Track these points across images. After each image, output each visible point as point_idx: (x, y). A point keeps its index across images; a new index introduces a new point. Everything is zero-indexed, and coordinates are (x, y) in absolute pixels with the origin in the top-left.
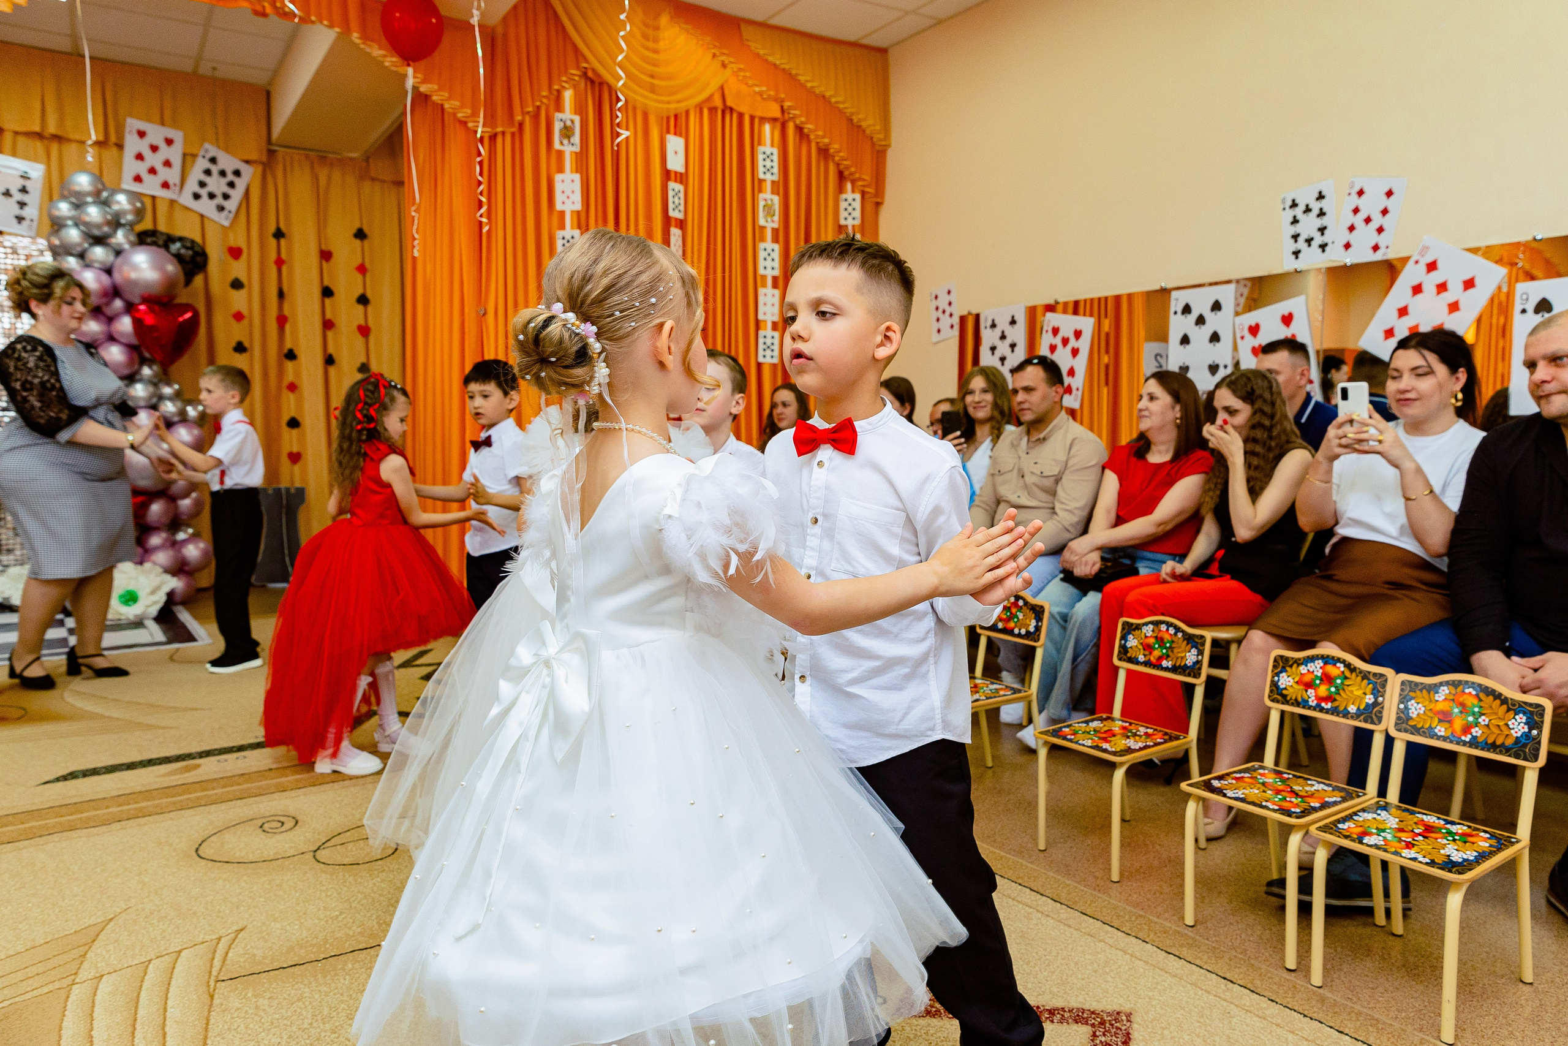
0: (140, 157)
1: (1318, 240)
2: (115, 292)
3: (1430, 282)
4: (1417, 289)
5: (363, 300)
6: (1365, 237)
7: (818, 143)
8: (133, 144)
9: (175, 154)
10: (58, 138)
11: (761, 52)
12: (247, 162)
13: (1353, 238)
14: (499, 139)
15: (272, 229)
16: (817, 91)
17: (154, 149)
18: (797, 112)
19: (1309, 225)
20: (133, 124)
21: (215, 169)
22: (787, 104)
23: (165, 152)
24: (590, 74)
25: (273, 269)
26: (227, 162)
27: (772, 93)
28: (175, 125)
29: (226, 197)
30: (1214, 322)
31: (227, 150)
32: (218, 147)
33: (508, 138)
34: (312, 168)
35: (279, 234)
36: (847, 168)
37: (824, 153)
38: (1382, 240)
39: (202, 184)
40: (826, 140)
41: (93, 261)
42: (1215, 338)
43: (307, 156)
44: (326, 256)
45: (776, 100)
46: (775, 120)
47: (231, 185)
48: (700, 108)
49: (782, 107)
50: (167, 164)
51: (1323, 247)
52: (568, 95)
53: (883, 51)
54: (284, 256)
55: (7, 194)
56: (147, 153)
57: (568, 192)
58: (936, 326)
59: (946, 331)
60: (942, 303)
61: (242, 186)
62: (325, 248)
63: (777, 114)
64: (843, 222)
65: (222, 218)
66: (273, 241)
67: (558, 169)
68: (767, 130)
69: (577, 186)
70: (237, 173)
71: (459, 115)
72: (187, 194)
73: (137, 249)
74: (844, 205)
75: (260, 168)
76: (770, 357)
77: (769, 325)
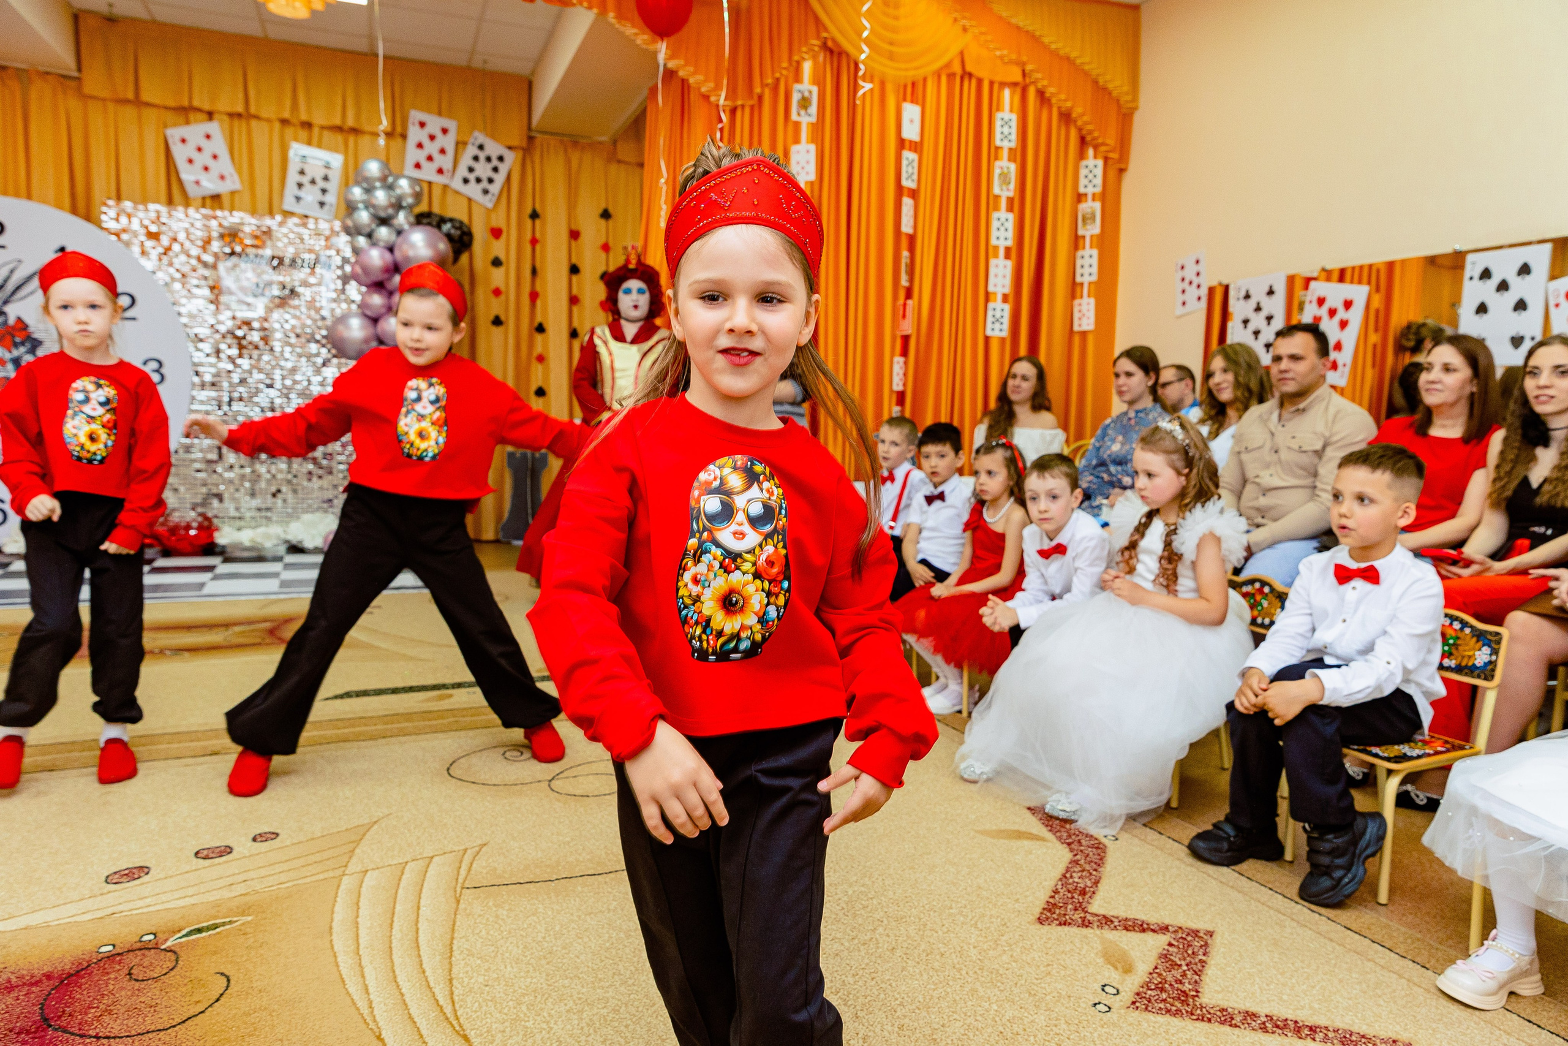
0: (420, 146)
7: (1059, 108)
8: (414, 134)
9: (448, 142)
10: (356, 131)
11: (1004, 14)
12: (510, 148)
14: (739, 113)
15: (529, 211)
16: (1062, 52)
17: (432, 137)
18: (1039, 76)
20: (416, 116)
21: (482, 156)
22: (1029, 68)
23: (441, 141)
24: (830, 44)
25: (528, 248)
26: (494, 149)
27: (1014, 56)
28: (450, 116)
29: (491, 181)
31: (493, 136)
32: (487, 135)
33: (747, 111)
34: (566, 151)
35: (535, 216)
36: (1090, 132)
37: (1066, 117)
39: (471, 170)
40: (1069, 104)
41: (378, 240)
43: (562, 142)
44: (574, 235)
45: (1017, 64)
46: (1015, 84)
47: (495, 169)
48: (938, 74)
49: (1024, 71)
50: (443, 151)
52: (807, 67)
53: (1135, 8)
54: (538, 236)
55: (313, 182)
56: (426, 142)
57: (803, 163)
58: (1181, 298)
59: (1193, 304)
60: (1189, 274)
61: (504, 168)
62: (574, 227)
63: (1018, 78)
64: (1082, 190)
65: (486, 201)
66: (529, 222)
67: (795, 140)
68: (1007, 95)
69: (812, 157)
70: (501, 159)
71: (703, 90)
72: (458, 179)
73: (415, 229)
74: (1084, 172)
75: (520, 154)
76: (999, 330)
77: (999, 297)
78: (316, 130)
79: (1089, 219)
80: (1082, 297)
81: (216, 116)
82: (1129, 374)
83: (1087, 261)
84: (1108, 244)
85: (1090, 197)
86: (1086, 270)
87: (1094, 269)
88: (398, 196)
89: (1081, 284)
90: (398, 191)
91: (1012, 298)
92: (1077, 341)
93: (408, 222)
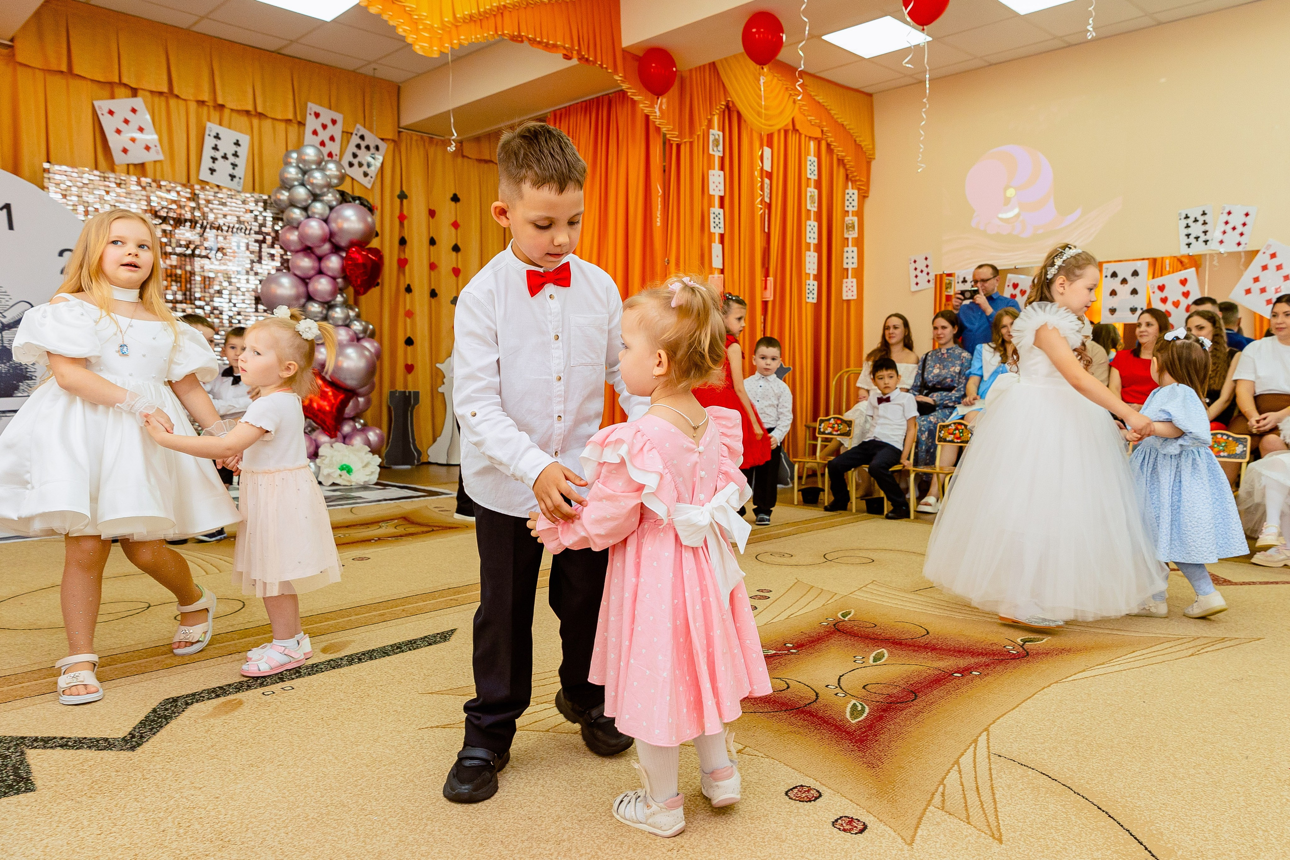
0: (315, 133)
1: (1203, 237)
2: (330, 237)
3: (1273, 263)
4: (1265, 268)
5: (456, 249)
6: (1232, 238)
7: (837, 155)
8: (312, 123)
9: (336, 131)
10: (261, 115)
11: (813, 94)
12: (382, 139)
13: (1225, 238)
14: (682, 147)
15: (398, 192)
16: (839, 120)
17: (324, 127)
18: (829, 134)
19: (1196, 230)
20: (313, 107)
21: (363, 144)
22: (825, 129)
23: (332, 130)
24: (731, 105)
25: (397, 222)
26: (371, 140)
27: (818, 121)
28: (337, 110)
29: (369, 165)
30: (1133, 283)
31: (370, 129)
32: (365, 127)
33: (688, 145)
34: (424, 146)
35: (402, 196)
36: (852, 172)
37: (841, 162)
38: (1243, 240)
39: (355, 156)
40: (843, 154)
41: (314, 213)
42: (1134, 292)
43: (422, 137)
44: (432, 213)
45: (819, 126)
46: (816, 139)
47: (373, 157)
48: (779, 131)
49: (822, 131)
50: (332, 139)
51: (1206, 242)
52: (716, 119)
53: (870, 95)
54: (405, 213)
55: (225, 157)
56: (320, 130)
57: (717, 183)
58: (915, 280)
59: (923, 284)
60: (921, 265)
61: (380, 158)
62: (432, 208)
63: (819, 135)
64: (846, 209)
65: (366, 182)
66: (398, 201)
67: (710, 167)
68: (812, 145)
69: (722, 179)
70: (377, 148)
71: (664, 130)
72: (345, 163)
73: (345, 205)
74: (847, 197)
75: (392, 145)
76: (812, 298)
77: (812, 277)
78: (227, 112)
79: (850, 227)
80: (847, 278)
81: (140, 92)
82: (944, 327)
83: (850, 255)
84: (859, 243)
85: (850, 214)
86: (850, 261)
87: (855, 260)
88: (329, 177)
89: (847, 269)
90: (328, 173)
91: (818, 277)
92: (845, 305)
93: (336, 199)
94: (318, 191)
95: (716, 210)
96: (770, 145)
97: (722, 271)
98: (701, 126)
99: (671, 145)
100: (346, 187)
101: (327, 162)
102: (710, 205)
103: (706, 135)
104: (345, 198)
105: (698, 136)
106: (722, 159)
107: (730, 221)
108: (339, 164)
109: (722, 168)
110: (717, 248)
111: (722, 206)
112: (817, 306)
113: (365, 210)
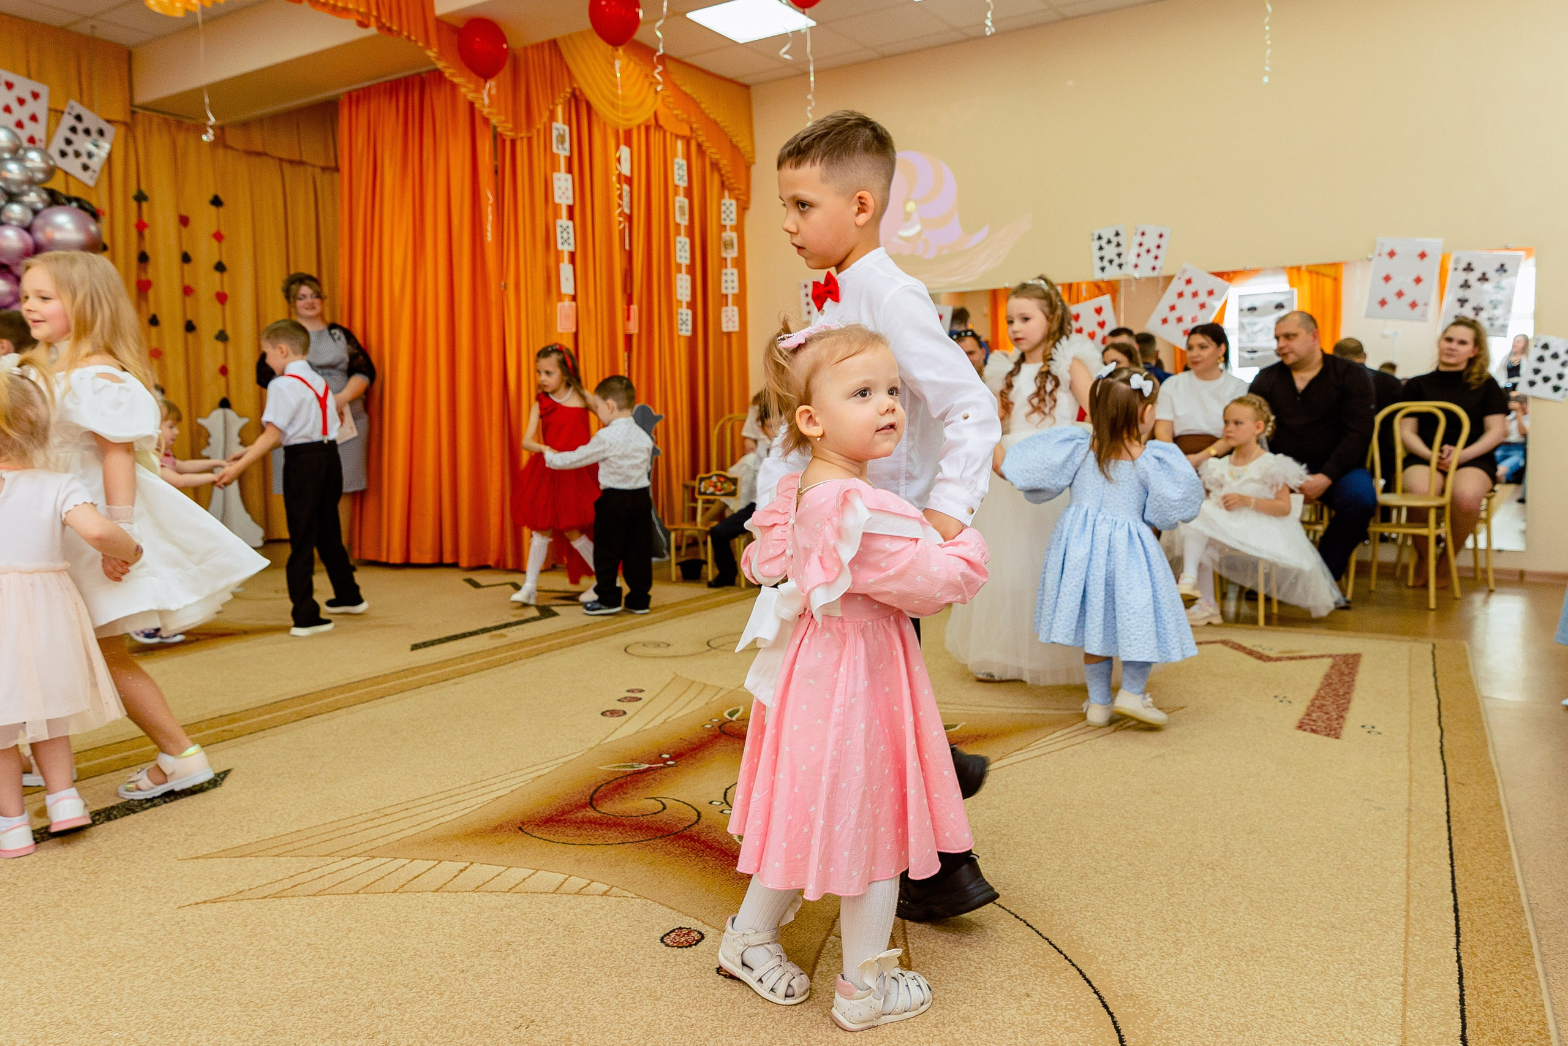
0: (8, 108)
1: (1117, 261)
3: (1188, 290)
4: (1181, 295)
5: (220, 267)
6: (1147, 261)
7: (710, 158)
9: (40, 108)
11: (678, 83)
12: (108, 121)
13: (1140, 261)
14: (518, 144)
15: (133, 191)
16: (712, 116)
17: (21, 102)
18: (700, 133)
19: (1110, 252)
20: (4, 75)
21: (80, 127)
22: (695, 126)
23: (31, 106)
24: (578, 93)
25: (134, 231)
26: (92, 120)
27: (685, 116)
28: (40, 78)
29: (91, 156)
31: (91, 107)
32: (81, 102)
33: (525, 141)
34: (170, 132)
35: (141, 198)
36: (729, 179)
37: (715, 166)
38: (1158, 264)
39: (69, 142)
40: (717, 157)
41: (10, 219)
43: (166, 120)
44: (184, 221)
45: (688, 123)
46: (683, 137)
48: (639, 127)
49: (691, 128)
50: (34, 118)
51: (1120, 266)
52: (559, 110)
53: (747, 87)
54: (146, 219)
56: (14, 106)
57: (563, 189)
58: (806, 310)
61: (106, 146)
62: (184, 213)
63: (687, 133)
64: (723, 223)
65: (87, 178)
66: (134, 204)
67: (555, 168)
68: (680, 145)
69: (569, 184)
70: (101, 133)
71: (494, 121)
72: (54, 151)
73: (56, 209)
74: (723, 208)
75: (122, 130)
76: (686, 330)
77: (684, 305)
79: (728, 245)
80: (727, 305)
83: (729, 278)
84: (740, 263)
85: (728, 228)
86: (730, 285)
87: (736, 284)
88: (32, 170)
89: (726, 296)
90: (29, 164)
91: (692, 305)
92: (725, 339)
93: (43, 201)
94: (14, 189)
95: (564, 222)
96: (628, 143)
97: (574, 298)
98: (541, 117)
99: (504, 141)
100: (58, 184)
101: (26, 150)
102: (557, 216)
103: (548, 130)
104: (55, 199)
105: (538, 131)
106: (570, 160)
107: (582, 236)
108: (45, 153)
109: (570, 170)
110: (566, 269)
111: (571, 217)
112: (692, 340)
113: (86, 216)
